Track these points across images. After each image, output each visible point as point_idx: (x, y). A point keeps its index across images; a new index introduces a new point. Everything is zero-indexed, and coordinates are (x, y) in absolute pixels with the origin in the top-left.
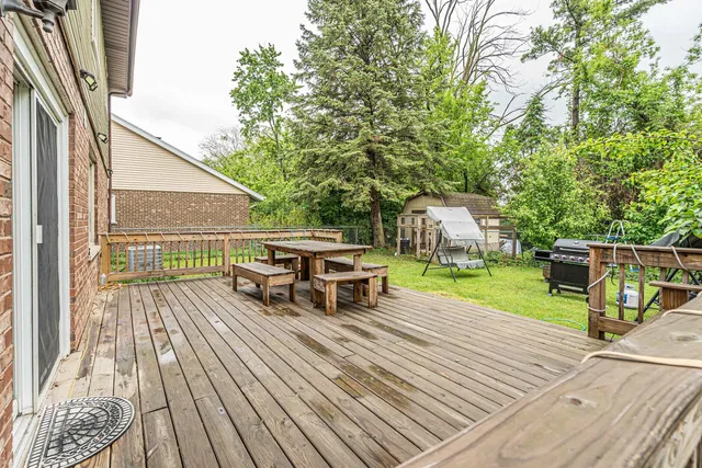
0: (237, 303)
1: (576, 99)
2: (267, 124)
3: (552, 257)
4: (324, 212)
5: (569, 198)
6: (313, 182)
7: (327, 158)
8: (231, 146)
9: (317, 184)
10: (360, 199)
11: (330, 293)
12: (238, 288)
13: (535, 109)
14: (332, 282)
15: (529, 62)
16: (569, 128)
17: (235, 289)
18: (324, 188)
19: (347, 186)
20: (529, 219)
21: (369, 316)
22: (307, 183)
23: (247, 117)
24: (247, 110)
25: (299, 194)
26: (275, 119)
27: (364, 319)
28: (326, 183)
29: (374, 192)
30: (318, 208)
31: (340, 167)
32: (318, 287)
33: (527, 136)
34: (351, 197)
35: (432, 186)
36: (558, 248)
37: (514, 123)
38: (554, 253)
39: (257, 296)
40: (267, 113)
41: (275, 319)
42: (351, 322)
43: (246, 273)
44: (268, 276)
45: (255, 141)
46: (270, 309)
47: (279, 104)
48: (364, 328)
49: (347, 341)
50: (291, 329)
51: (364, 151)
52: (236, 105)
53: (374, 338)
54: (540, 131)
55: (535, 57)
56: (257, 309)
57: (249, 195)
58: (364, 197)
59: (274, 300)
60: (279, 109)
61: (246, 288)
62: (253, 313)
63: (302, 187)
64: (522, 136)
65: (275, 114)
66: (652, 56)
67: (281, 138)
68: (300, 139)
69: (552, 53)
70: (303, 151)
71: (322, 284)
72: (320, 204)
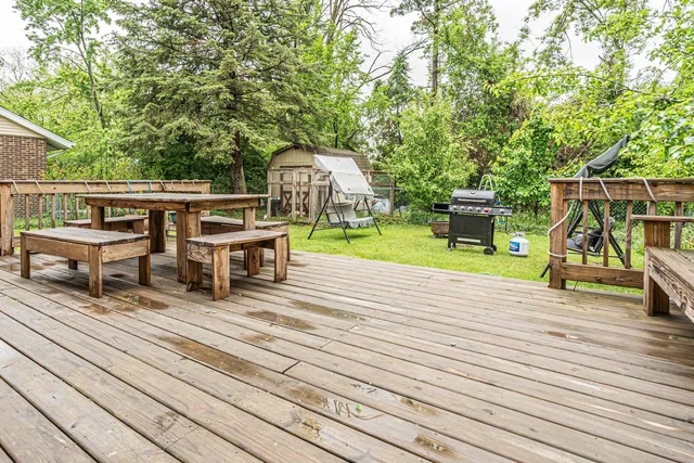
0: (34, 300)
1: (436, 62)
2: (73, 46)
3: (451, 209)
4: (169, 165)
5: (447, 152)
6: (153, 123)
7: (174, 93)
8: (12, 76)
9: (160, 126)
10: (222, 148)
11: (221, 263)
12: (33, 273)
13: (401, 66)
14: (223, 246)
15: (397, 17)
16: (430, 90)
17: (26, 275)
18: (170, 132)
19: (203, 131)
20: (411, 174)
21: (281, 293)
22: (144, 123)
23: (40, 33)
24: (40, 22)
25: (133, 138)
26: (87, 43)
27: (277, 299)
28: (174, 124)
29: (240, 140)
30: (160, 159)
31: (192, 105)
32: (196, 257)
33: (394, 94)
34: (210, 144)
35: (306, 137)
36: (456, 199)
37: (383, 79)
38: (453, 204)
39: (76, 284)
40: (75, 31)
41: (120, 319)
42: (259, 307)
43: (51, 246)
44: (100, 246)
45: (53, 69)
46: (105, 302)
47: (94, 23)
48: (286, 314)
49: (272, 339)
50: (159, 332)
51: (227, 87)
52: (19, 12)
53: (309, 327)
54: (406, 90)
55: (401, 13)
56: (77, 305)
57: (46, 139)
58: (226, 144)
59: (112, 286)
60: (93, 29)
61: (50, 272)
62: (72, 314)
63: (136, 129)
64: (390, 93)
65: (86, 35)
66: (493, 30)
67: (95, 70)
68: (133, 64)
69: (416, 12)
70: (136, 81)
71: (204, 251)
72: (162, 152)
